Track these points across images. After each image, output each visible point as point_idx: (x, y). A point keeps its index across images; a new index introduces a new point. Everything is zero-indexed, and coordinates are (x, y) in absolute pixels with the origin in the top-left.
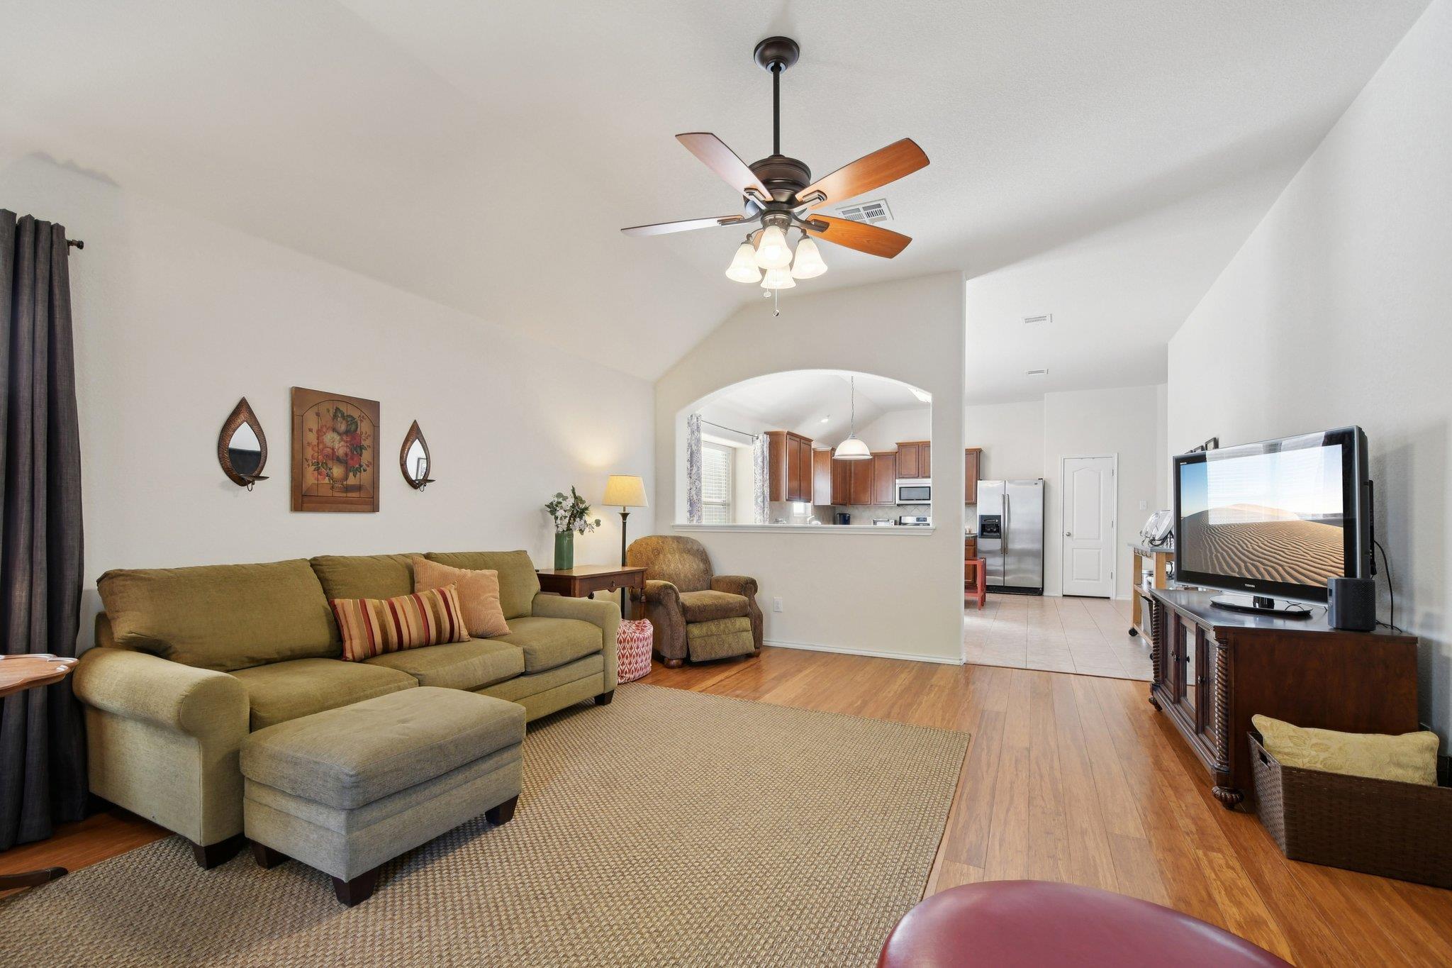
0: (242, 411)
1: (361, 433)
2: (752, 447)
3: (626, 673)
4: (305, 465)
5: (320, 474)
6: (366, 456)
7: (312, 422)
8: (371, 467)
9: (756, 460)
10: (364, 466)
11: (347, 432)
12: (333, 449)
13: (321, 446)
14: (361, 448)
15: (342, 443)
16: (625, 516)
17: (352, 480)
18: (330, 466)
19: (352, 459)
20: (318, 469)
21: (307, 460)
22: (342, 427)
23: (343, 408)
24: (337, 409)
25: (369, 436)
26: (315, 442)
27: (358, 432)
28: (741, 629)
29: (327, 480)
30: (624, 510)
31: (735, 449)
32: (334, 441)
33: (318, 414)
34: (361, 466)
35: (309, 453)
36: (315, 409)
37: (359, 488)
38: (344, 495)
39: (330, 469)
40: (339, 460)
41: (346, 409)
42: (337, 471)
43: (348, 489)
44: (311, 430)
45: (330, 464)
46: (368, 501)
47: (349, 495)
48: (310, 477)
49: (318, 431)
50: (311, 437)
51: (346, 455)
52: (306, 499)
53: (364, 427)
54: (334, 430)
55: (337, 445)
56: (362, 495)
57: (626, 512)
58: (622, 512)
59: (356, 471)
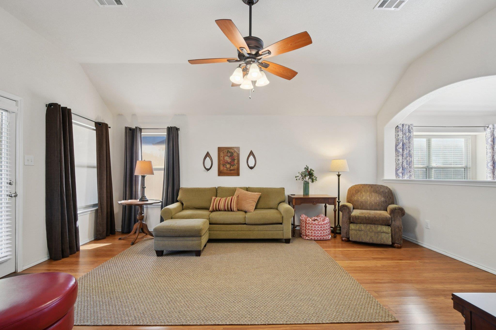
0: (208, 155)
1: (234, 156)
2: (484, 133)
3: (310, 236)
4: (220, 165)
5: (224, 167)
6: (236, 161)
7: (222, 155)
8: (237, 164)
9: (487, 140)
10: (235, 164)
11: (230, 156)
12: (227, 161)
13: (224, 160)
14: (234, 159)
16: (339, 176)
17: (232, 168)
18: (226, 165)
19: (232, 163)
20: (223, 166)
21: (221, 164)
22: (229, 154)
23: (230, 150)
24: (228, 151)
25: (237, 156)
26: (223, 159)
27: (234, 155)
28: (382, 231)
29: (226, 168)
30: (339, 173)
31: (476, 136)
32: (228, 159)
33: (223, 153)
34: (234, 164)
35: (221, 162)
36: (223, 152)
37: (234, 170)
38: (230, 172)
39: (226, 166)
40: (228, 163)
42: (228, 166)
43: (231, 170)
44: (221, 157)
45: (226, 164)
46: (236, 173)
47: (232, 172)
48: (222, 168)
49: (223, 157)
50: (222, 158)
51: (230, 162)
52: (221, 173)
54: (227, 156)
55: (228, 160)
56: (235, 171)
57: (340, 174)
58: (338, 174)
59: (233, 165)
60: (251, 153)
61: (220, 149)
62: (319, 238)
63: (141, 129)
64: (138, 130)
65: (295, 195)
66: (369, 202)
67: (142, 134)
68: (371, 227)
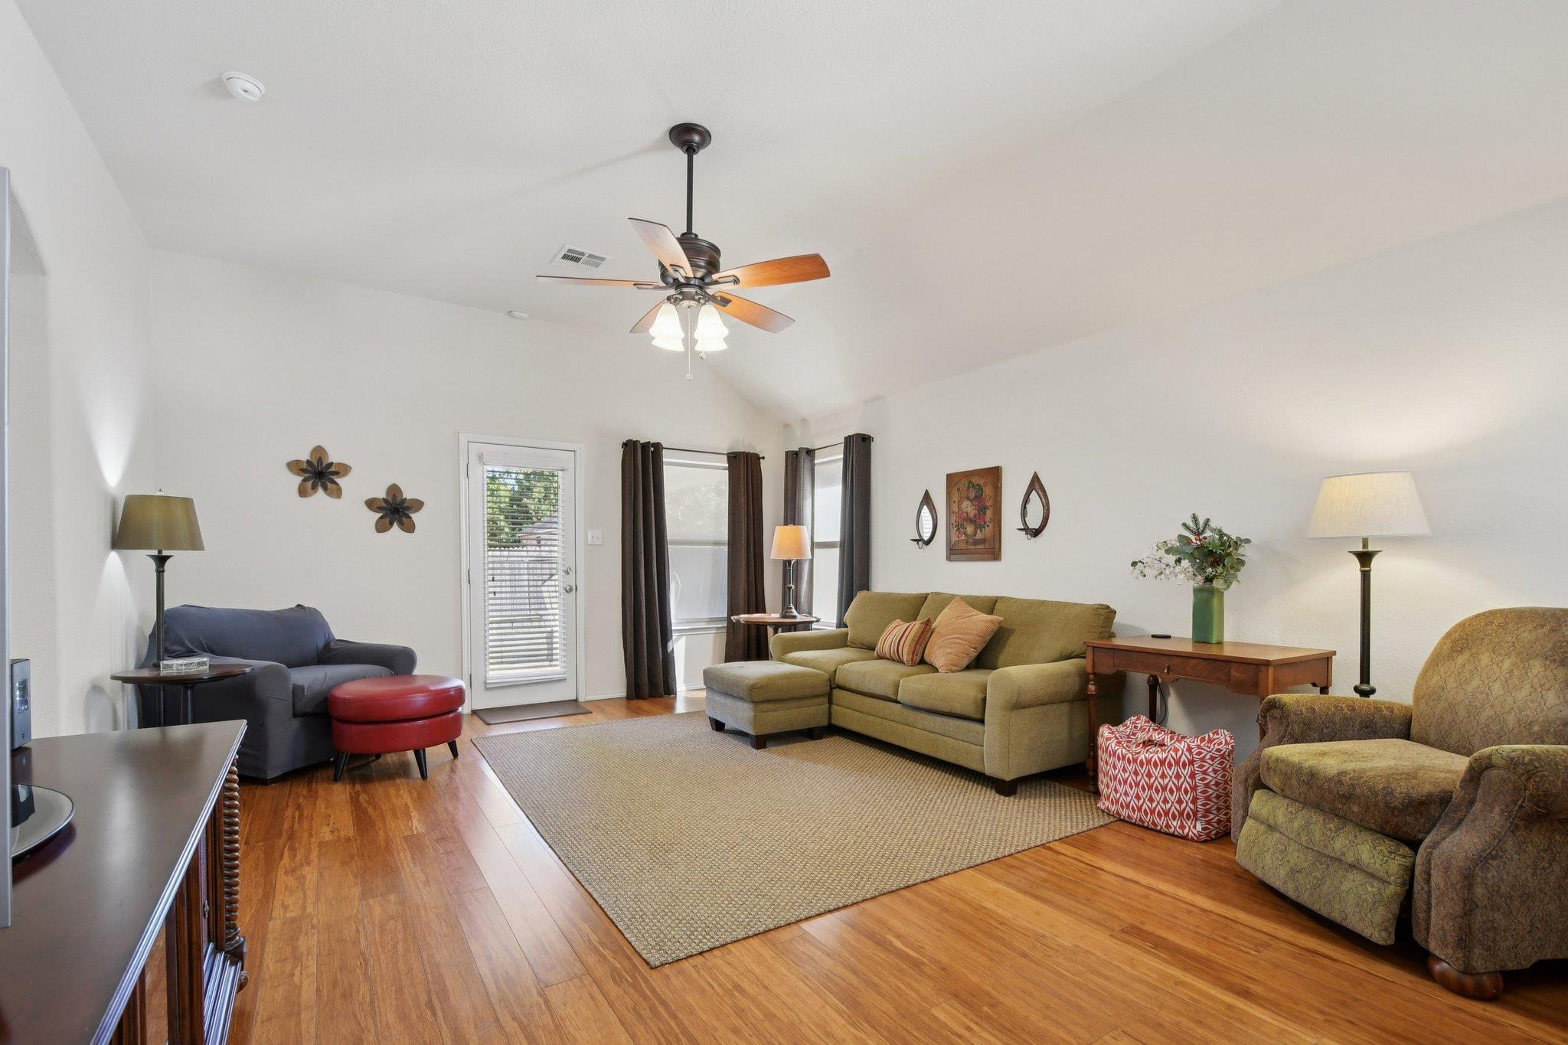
0: (927, 500)
1: (987, 495)
4: (953, 528)
5: (960, 532)
6: (989, 514)
7: (956, 495)
8: (993, 522)
10: (989, 523)
11: (976, 497)
12: (967, 513)
13: (960, 512)
14: (986, 508)
15: (973, 507)
16: (1366, 559)
17: (979, 536)
18: (965, 526)
19: (979, 518)
20: (958, 530)
21: (954, 524)
22: (972, 495)
23: (973, 480)
24: (970, 482)
25: (991, 497)
26: (957, 510)
27: (984, 496)
29: (964, 537)
30: (1366, 547)
33: (958, 490)
34: (985, 523)
35: (954, 518)
36: (958, 486)
37: (983, 541)
38: (974, 547)
39: (965, 528)
40: (971, 521)
41: (976, 480)
42: (970, 529)
43: (976, 542)
44: (954, 502)
46: (992, 550)
47: (978, 547)
48: (955, 535)
49: (958, 502)
50: (956, 506)
51: (975, 516)
52: (953, 552)
53: (988, 491)
54: (968, 498)
55: (969, 509)
56: (987, 546)
57: (1371, 548)
58: (1360, 549)
59: (982, 527)
60: (1036, 484)
61: (952, 479)
62: (1136, 816)
63: (810, 453)
64: (803, 455)
65: (1169, 637)
66: (1488, 713)
67: (816, 462)
68: (1308, 823)
